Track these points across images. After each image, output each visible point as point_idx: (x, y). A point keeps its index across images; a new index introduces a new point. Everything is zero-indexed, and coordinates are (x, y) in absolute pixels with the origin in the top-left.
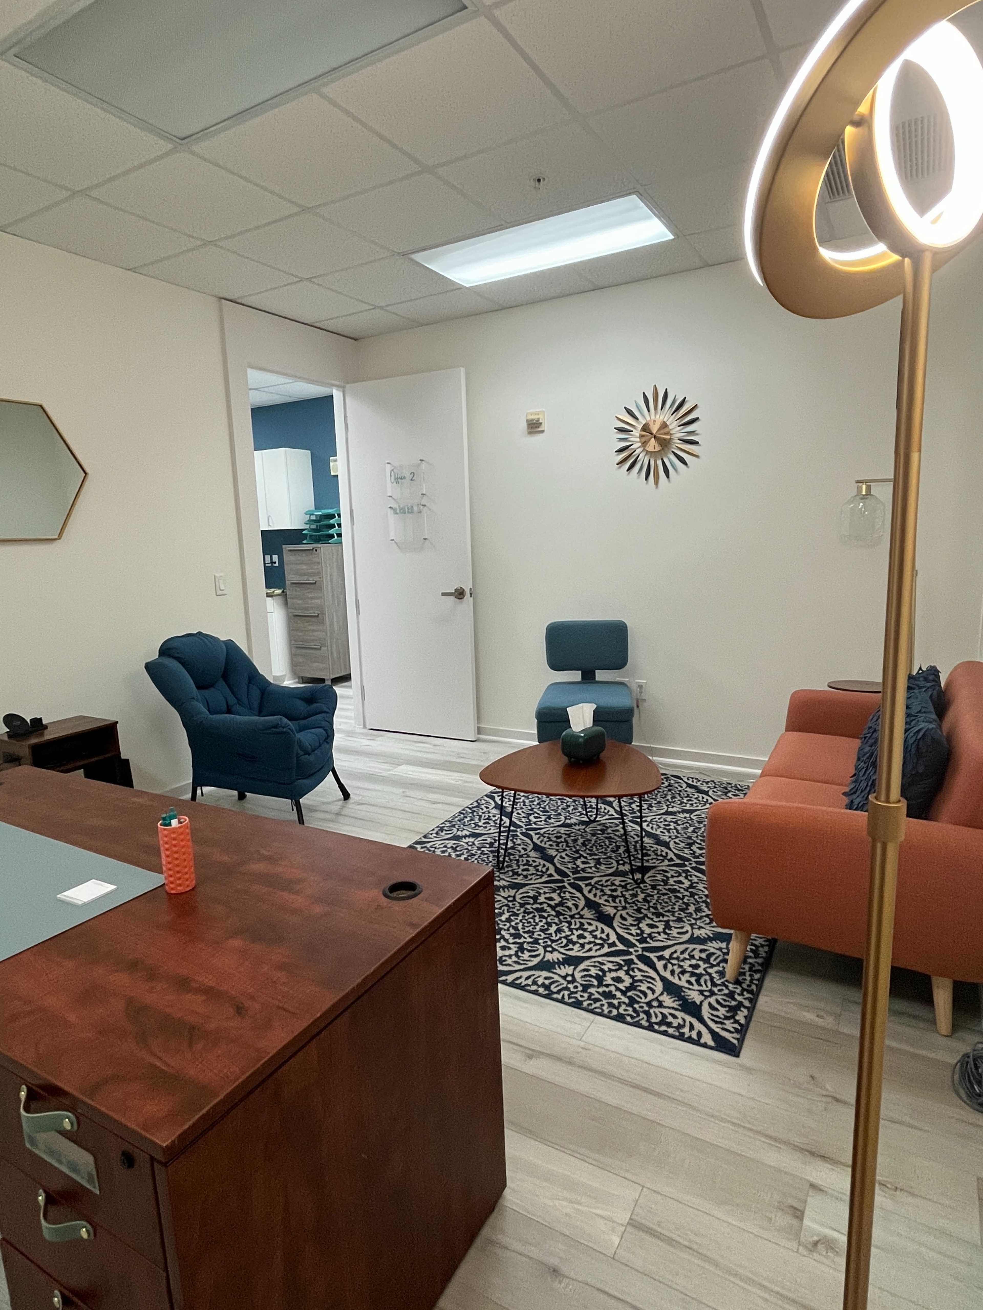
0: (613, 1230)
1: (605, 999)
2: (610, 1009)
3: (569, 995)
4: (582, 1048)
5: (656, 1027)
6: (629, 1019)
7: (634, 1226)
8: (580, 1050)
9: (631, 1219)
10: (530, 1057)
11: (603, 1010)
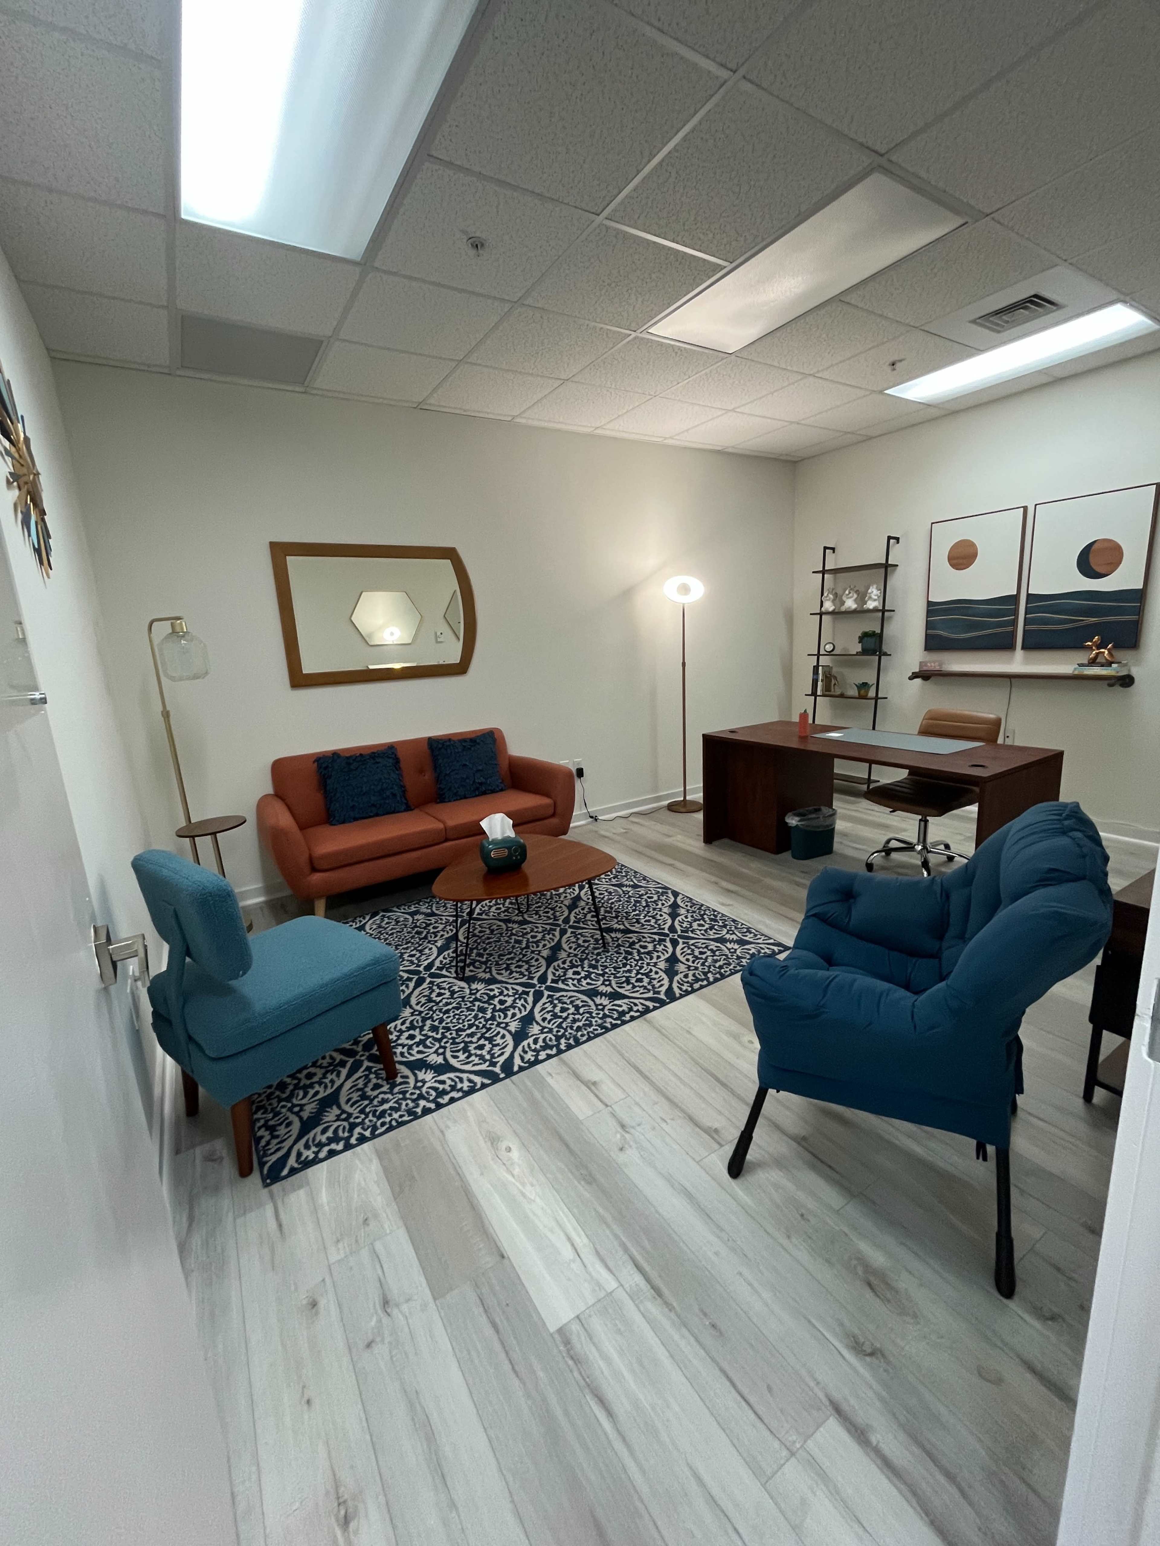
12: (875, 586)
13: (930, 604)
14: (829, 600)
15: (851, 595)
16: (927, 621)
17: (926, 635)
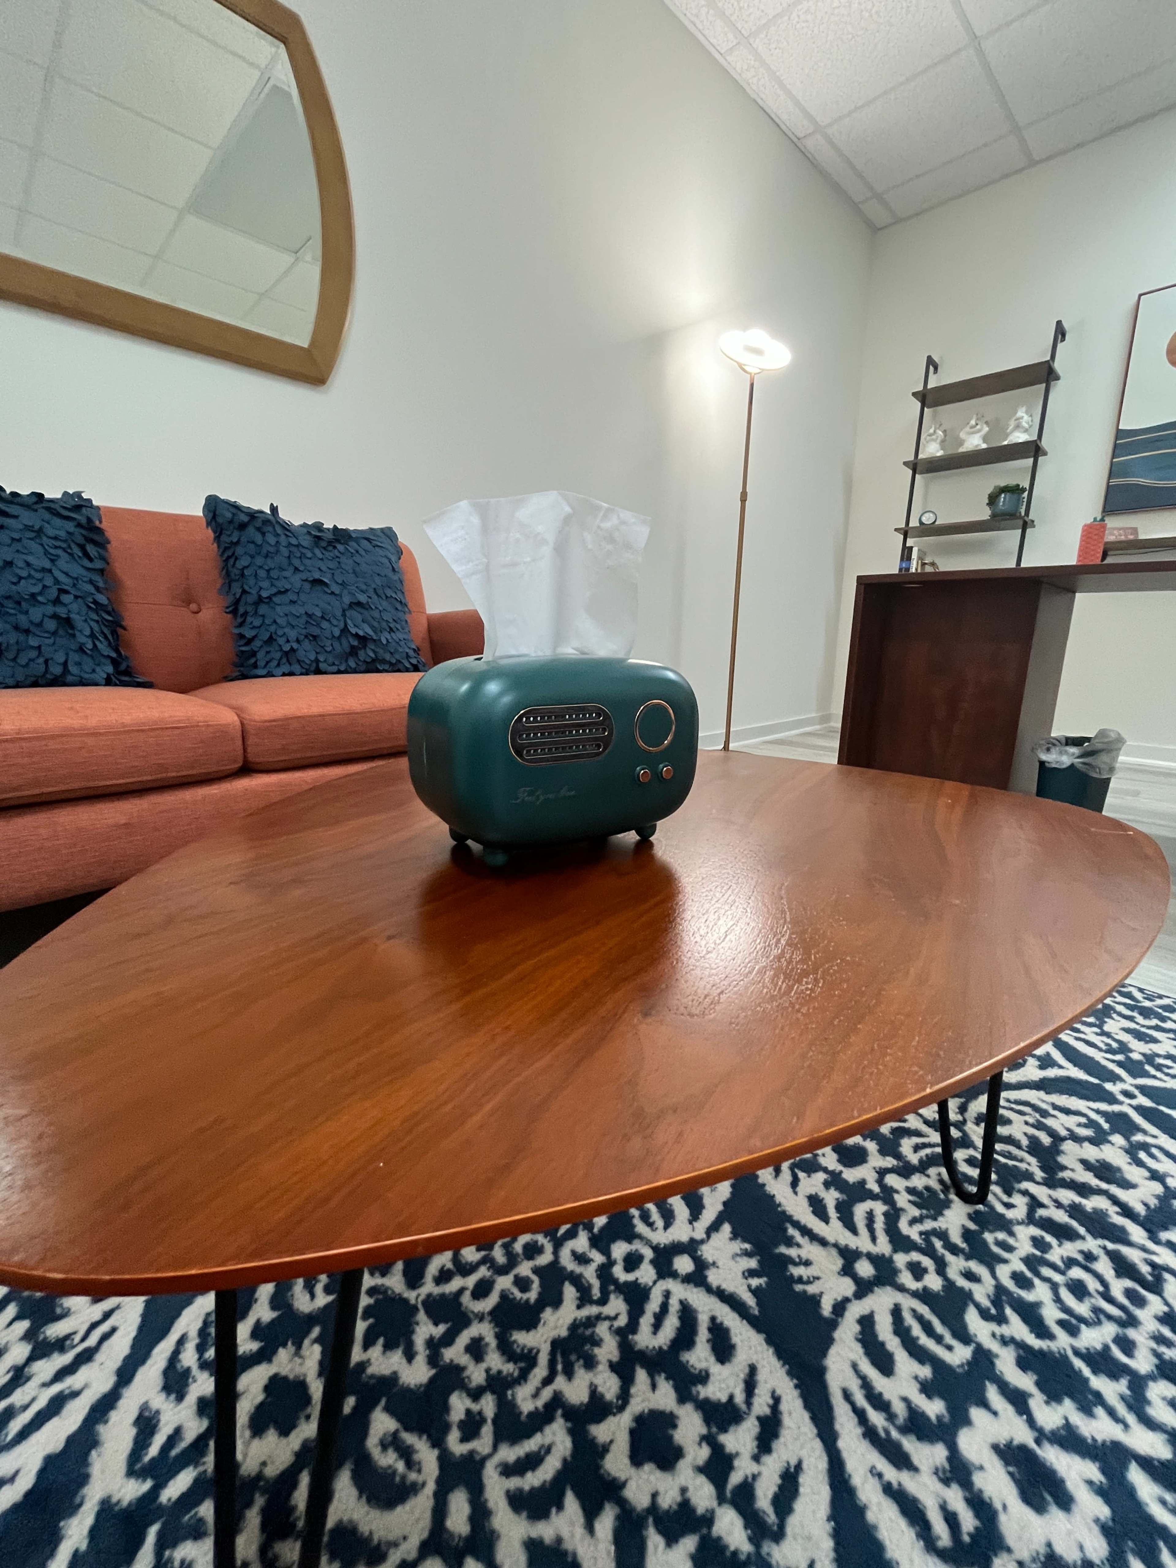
12: (1024, 409)
13: (1120, 434)
14: (935, 440)
15: (978, 427)
16: (1112, 463)
17: (1109, 488)
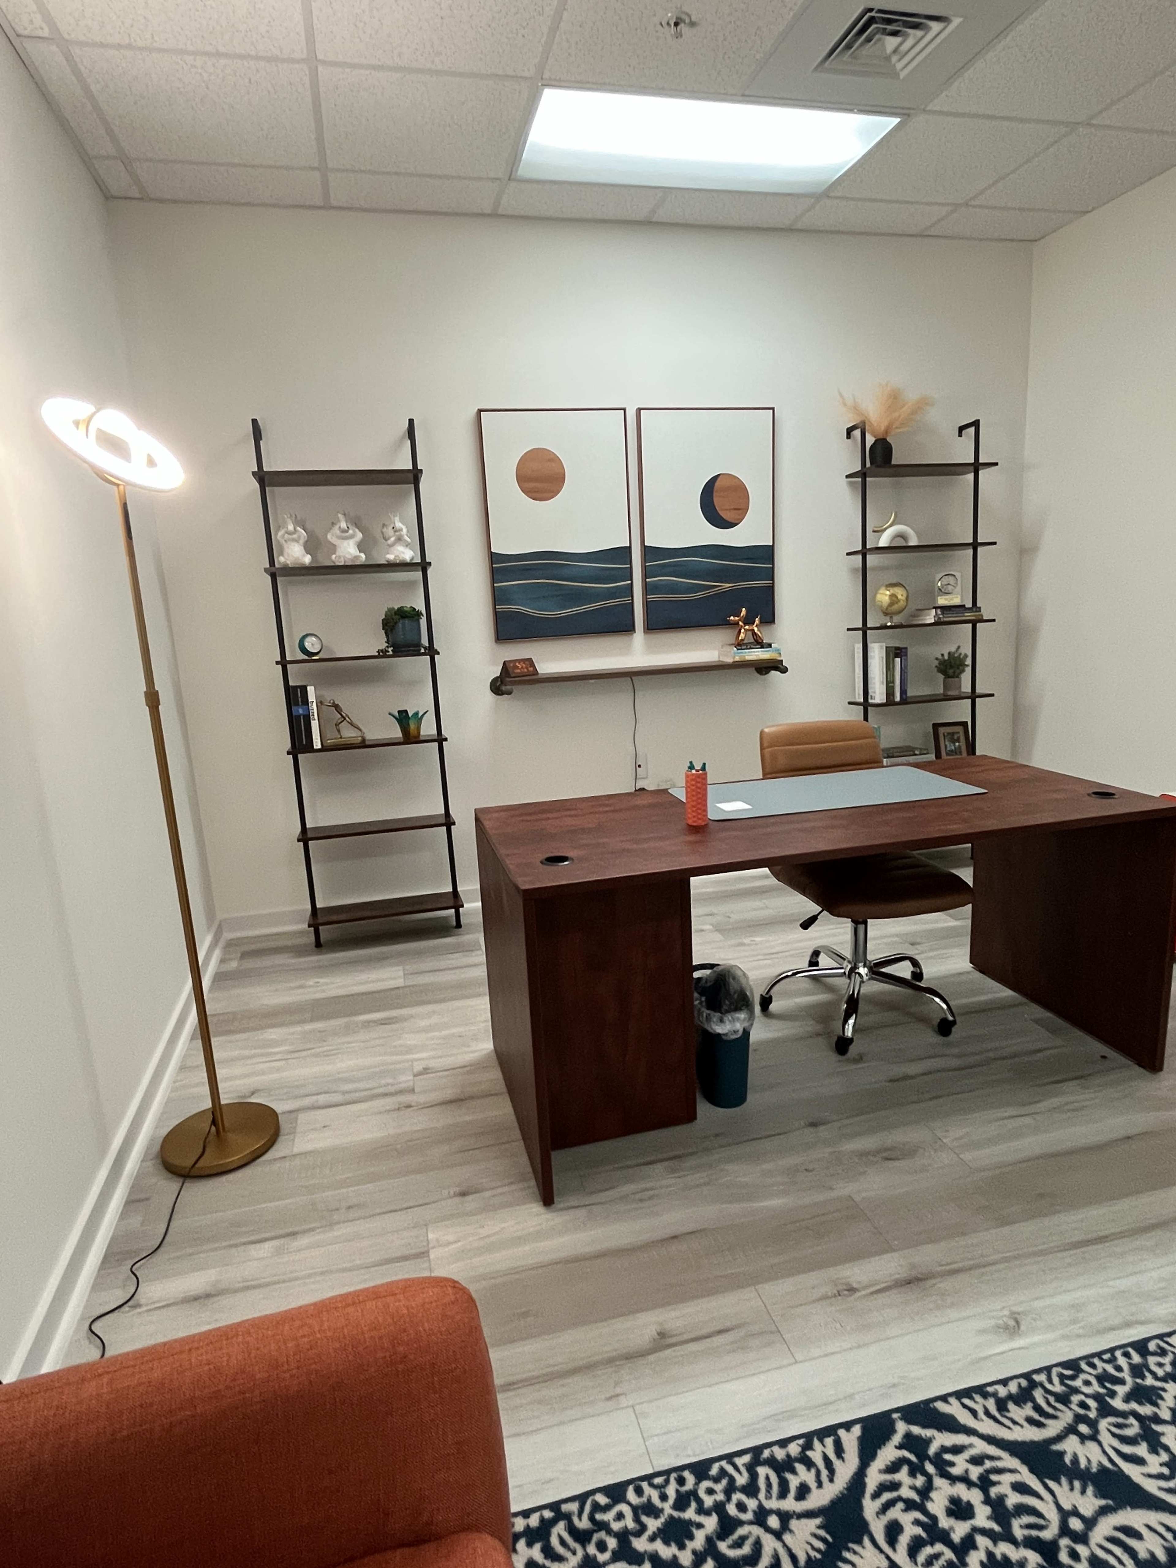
0: (437, 1240)
1: (671, 1519)
2: (644, 1499)
3: (732, 1480)
4: (618, 1395)
5: (548, 1514)
6: (602, 1499)
7: (423, 1253)
8: (618, 1390)
9: (428, 1256)
10: (662, 1335)
11: (651, 1485)
